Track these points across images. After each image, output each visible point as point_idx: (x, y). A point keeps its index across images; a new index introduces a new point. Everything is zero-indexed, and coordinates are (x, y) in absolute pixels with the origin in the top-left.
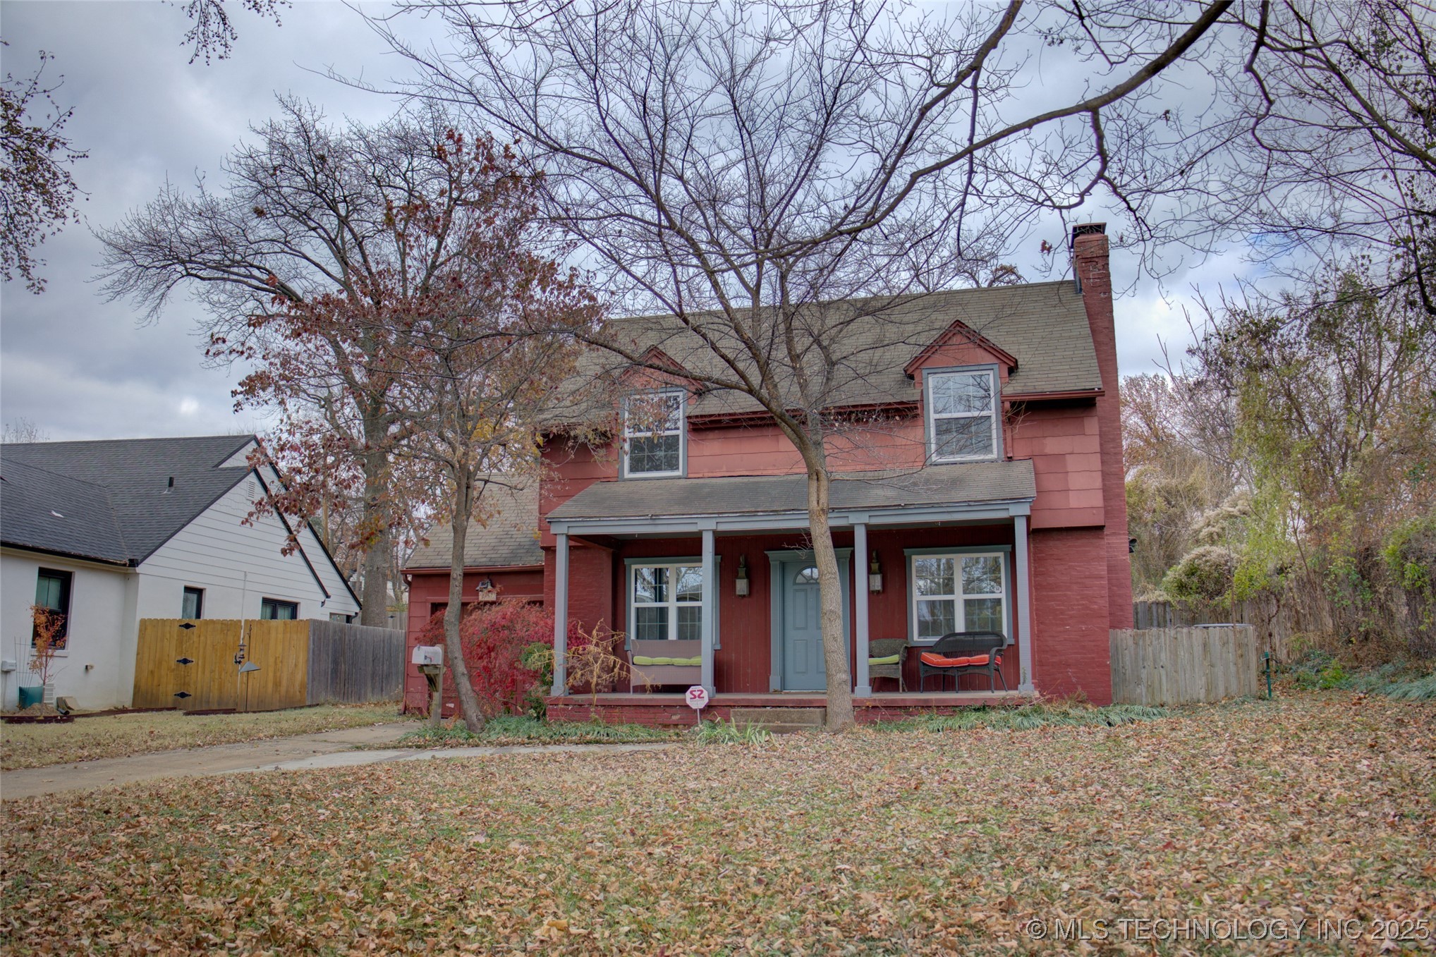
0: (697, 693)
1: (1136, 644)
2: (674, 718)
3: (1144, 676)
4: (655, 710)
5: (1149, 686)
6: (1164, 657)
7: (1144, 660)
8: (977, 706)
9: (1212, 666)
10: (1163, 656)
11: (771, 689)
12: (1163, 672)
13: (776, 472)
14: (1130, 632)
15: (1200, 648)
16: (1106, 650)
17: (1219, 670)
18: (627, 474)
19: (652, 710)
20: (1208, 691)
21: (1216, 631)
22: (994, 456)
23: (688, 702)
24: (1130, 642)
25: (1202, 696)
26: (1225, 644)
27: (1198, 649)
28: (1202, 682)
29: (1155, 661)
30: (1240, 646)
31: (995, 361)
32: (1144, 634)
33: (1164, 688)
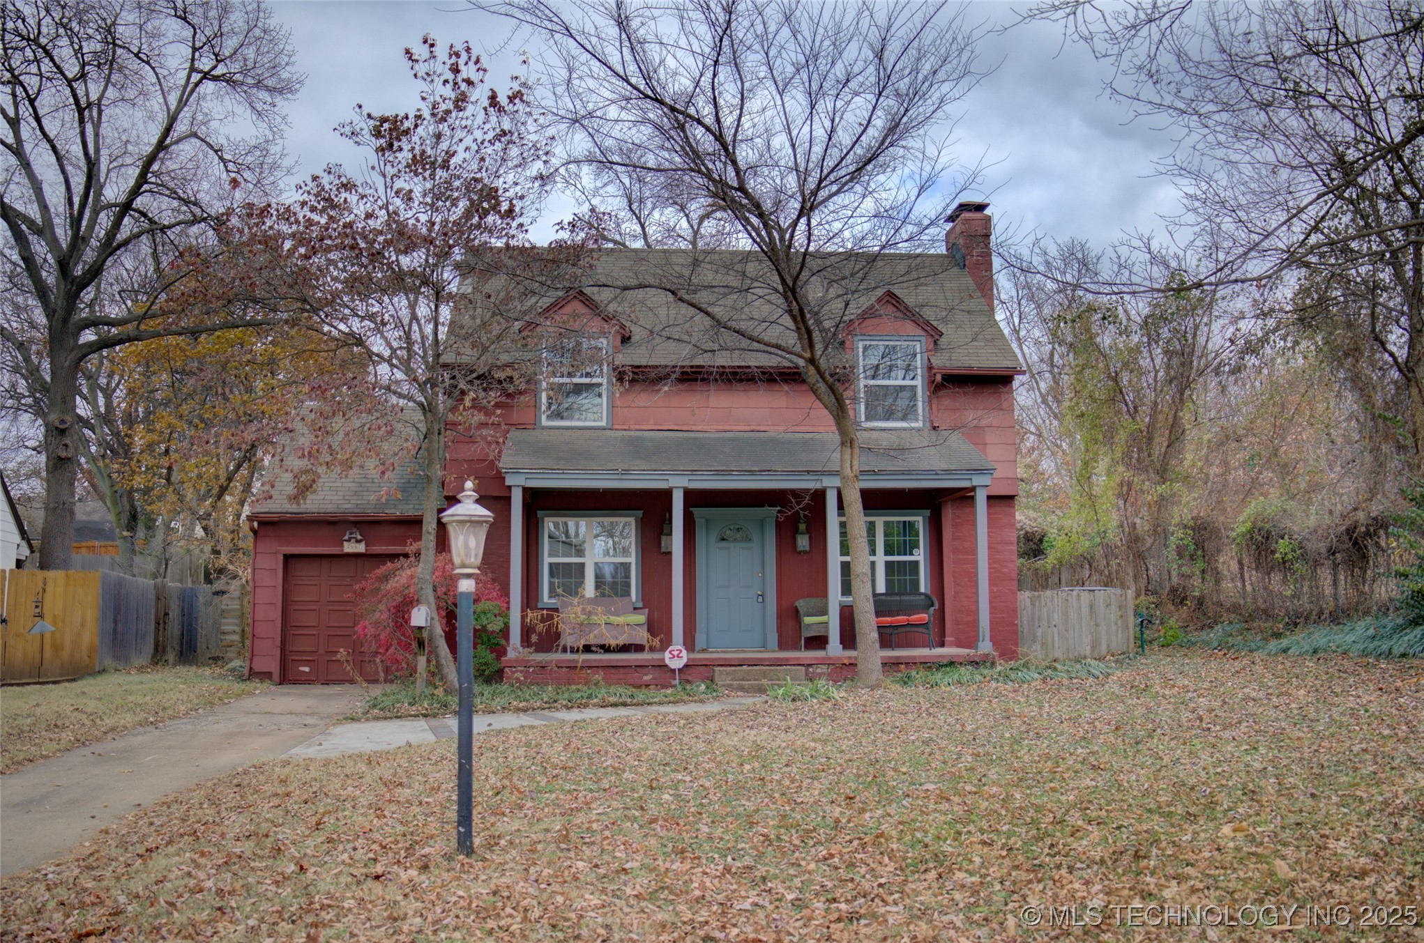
0: (676, 653)
1: (1033, 604)
2: (646, 678)
3: (1039, 632)
4: (626, 670)
5: (1043, 644)
6: (1057, 618)
7: (1039, 619)
8: (945, 662)
9: (1097, 625)
10: (1056, 616)
11: (697, 648)
12: (1055, 630)
13: (707, 428)
14: (1028, 594)
15: (1088, 610)
16: (1015, 611)
17: (1103, 629)
18: (545, 422)
19: (622, 671)
20: (1093, 648)
21: (1102, 594)
22: (919, 424)
23: (667, 662)
24: (1028, 603)
25: (1088, 652)
26: (1108, 605)
27: (1085, 610)
28: (1087, 640)
29: (1049, 621)
30: (1120, 607)
31: (923, 333)
32: (1039, 596)
33: (1056, 645)
